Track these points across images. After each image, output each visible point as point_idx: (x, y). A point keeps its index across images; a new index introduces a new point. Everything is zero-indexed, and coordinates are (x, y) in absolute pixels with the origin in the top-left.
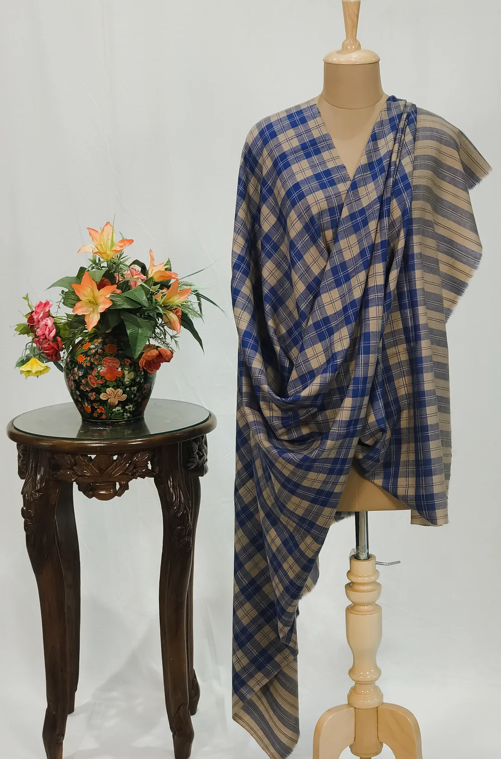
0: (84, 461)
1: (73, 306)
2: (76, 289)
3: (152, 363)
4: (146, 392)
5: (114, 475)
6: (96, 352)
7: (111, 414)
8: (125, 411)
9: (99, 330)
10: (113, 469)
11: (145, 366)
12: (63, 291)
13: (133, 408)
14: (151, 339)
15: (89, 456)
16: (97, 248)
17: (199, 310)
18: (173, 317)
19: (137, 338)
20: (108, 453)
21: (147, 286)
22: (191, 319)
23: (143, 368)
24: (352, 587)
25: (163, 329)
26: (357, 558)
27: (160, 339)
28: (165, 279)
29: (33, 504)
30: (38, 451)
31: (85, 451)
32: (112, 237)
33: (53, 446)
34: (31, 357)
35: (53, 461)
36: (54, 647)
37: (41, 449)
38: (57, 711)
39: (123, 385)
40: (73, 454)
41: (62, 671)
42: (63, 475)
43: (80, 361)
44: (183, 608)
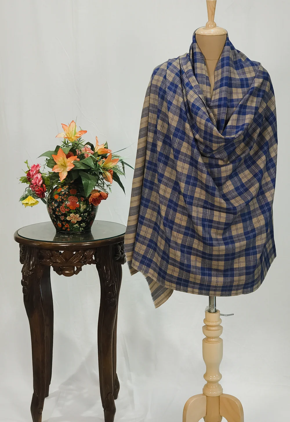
0: (57, 254)
1: (52, 167)
2: (54, 158)
3: (96, 200)
4: (93, 216)
5: (74, 262)
6: (65, 193)
7: (73, 228)
8: (80, 226)
9: (67, 181)
10: (73, 259)
11: (92, 201)
12: (47, 159)
13: (85, 225)
14: (95, 187)
15: (60, 251)
16: (66, 135)
17: (123, 171)
18: (108, 174)
19: (87, 185)
20: (70, 250)
21: (95, 158)
22: (119, 176)
23: (91, 203)
24: (206, 328)
25: (102, 181)
26: (209, 312)
27: (101, 187)
28: (104, 153)
29: (28, 277)
30: (31, 248)
31: (57, 249)
32: (75, 129)
33: (39, 245)
34: (28, 196)
35: (39, 254)
36: (38, 359)
37: (33, 247)
38: (39, 395)
39: (80, 212)
40: (51, 250)
41: (42, 372)
42: (46, 262)
43: (55, 198)
44: (111, 338)
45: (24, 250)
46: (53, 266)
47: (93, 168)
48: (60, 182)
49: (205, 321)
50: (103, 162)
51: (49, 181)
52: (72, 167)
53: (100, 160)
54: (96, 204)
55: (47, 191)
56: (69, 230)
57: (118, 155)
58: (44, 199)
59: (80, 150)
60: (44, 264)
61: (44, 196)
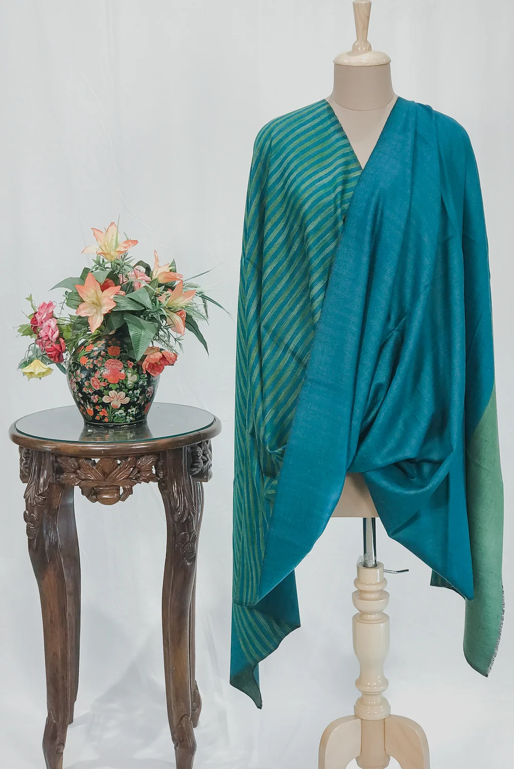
0: (88, 465)
1: (76, 307)
2: (80, 290)
3: (155, 365)
4: (149, 395)
5: (118, 478)
6: (99, 354)
7: (114, 417)
8: (128, 414)
9: (102, 332)
10: (117, 473)
11: (148, 368)
13: (135, 412)
14: (154, 342)
15: (93, 459)
16: (101, 248)
17: (205, 313)
19: (139, 340)
20: (112, 457)
21: (151, 288)
22: (196, 321)
23: (147, 371)
24: (359, 595)
25: (166, 331)
26: (364, 566)
27: (164, 341)
28: (170, 281)
29: (36, 507)
30: (42, 454)
31: (88, 455)
32: (117, 238)
33: (56, 449)
34: (34, 359)
35: (56, 465)
36: (55, 654)
37: (44, 452)
38: (57, 720)
39: (126, 388)
40: (77, 457)
41: (63, 679)
42: (67, 478)
43: (82, 363)
44: (186, 616)
45: (28, 457)
46: (81, 485)
47: (149, 309)
48: (91, 334)
49: (357, 582)
50: (168, 297)
51: (70, 331)
52: (112, 306)
53: (162, 293)
54: (154, 373)
55: (67, 350)
56: (106, 420)
57: (196, 284)
58: (62, 364)
59: (127, 276)
60: (63, 482)
61: (61, 359)
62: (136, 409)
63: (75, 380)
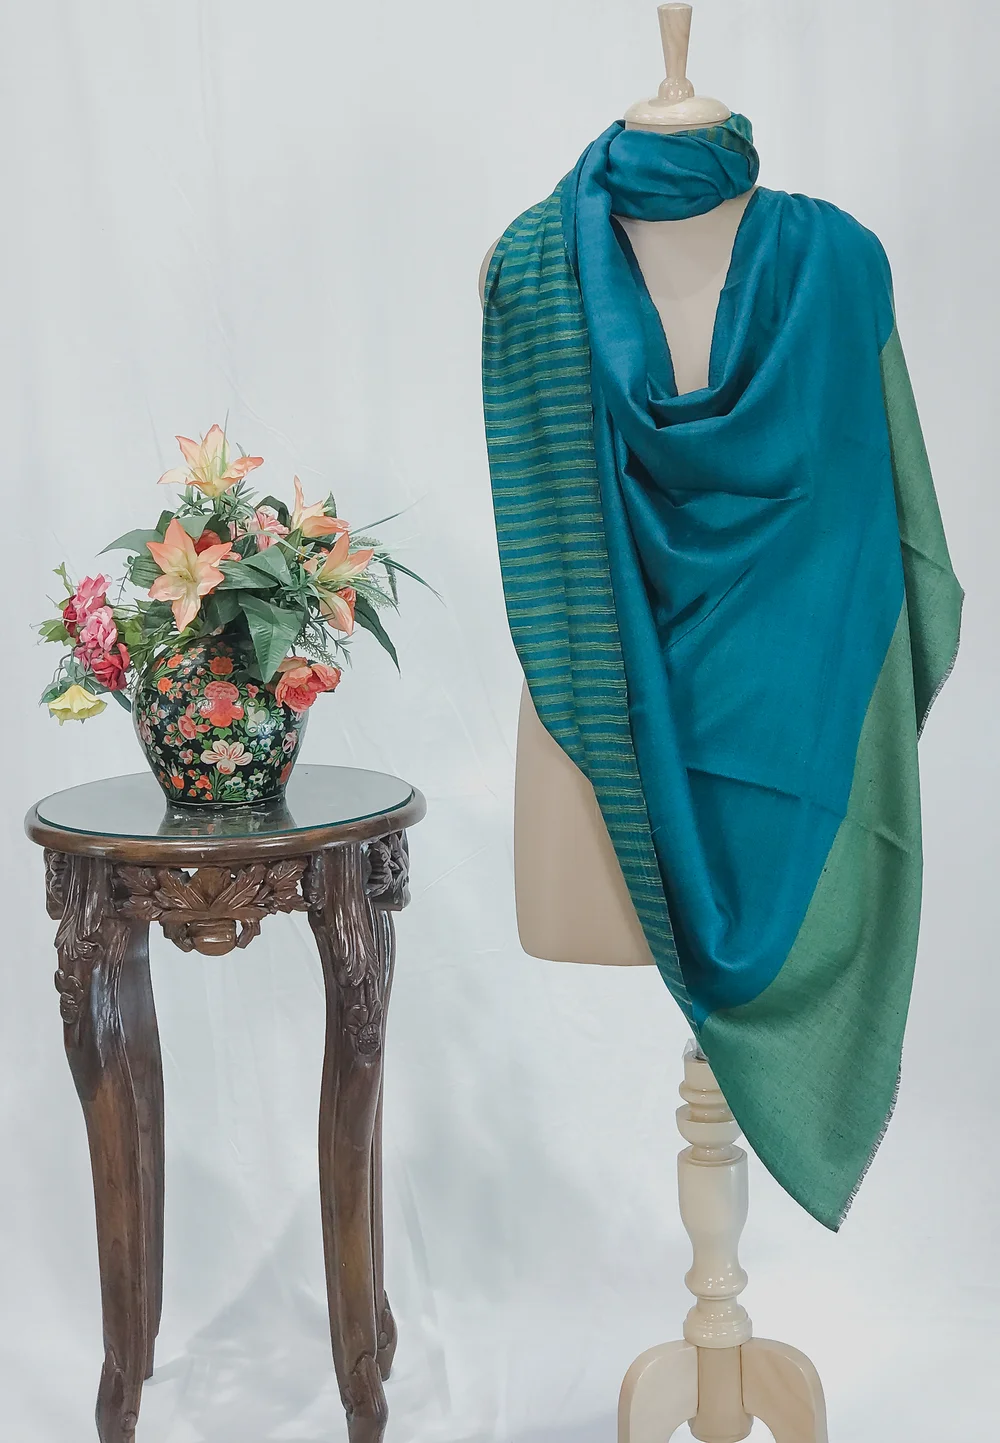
0: (175, 881)
1: (149, 584)
2: (155, 551)
3: (299, 691)
4: (290, 750)
5: (233, 906)
6: (194, 672)
7: (223, 791)
8: (249, 784)
9: (198, 630)
10: (231, 895)
11: (286, 697)
12: (129, 558)
13: (263, 780)
15: (184, 870)
16: (194, 474)
17: (391, 591)
19: (268, 644)
20: (220, 865)
21: (290, 546)
22: (375, 609)
23: (283, 703)
24: (690, 1113)
25: (320, 628)
26: (697, 1058)
27: (314, 646)
28: (324, 533)
29: (77, 964)
30: (88, 861)
31: (176, 862)
32: (223, 454)
33: (113, 851)
34: (70, 684)
35: (115, 882)
36: (117, 1242)
37: (93, 859)
38: (124, 1368)
39: (245, 735)
40: (153, 866)
41: (134, 1289)
42: (135, 907)
43: (162, 690)
44: (365, 1165)
45: (62, 869)
46: (163, 920)
47: (286, 585)
48: (178, 635)
49: (685, 1089)
50: (322, 564)
51: (137, 630)
52: (216, 581)
53: (311, 555)
54: (299, 707)
55: (134, 667)
56: (208, 796)
57: (373, 538)
58: (124, 692)
59: (243, 524)
60: (129, 914)
61: (123, 683)
62: (265, 774)
63: (148, 722)
